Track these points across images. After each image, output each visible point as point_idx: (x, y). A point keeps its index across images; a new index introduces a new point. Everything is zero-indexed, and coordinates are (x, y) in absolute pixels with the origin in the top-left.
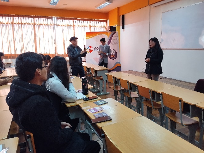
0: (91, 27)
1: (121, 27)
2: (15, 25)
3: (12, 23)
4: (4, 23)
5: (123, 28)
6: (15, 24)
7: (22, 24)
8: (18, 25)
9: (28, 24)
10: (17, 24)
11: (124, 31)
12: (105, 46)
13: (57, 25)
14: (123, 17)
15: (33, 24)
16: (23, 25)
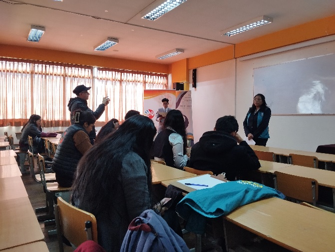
0: (145, 83)
1: (191, 85)
2: (36, 76)
3: (32, 73)
4: (19, 72)
5: (195, 86)
6: (36, 73)
7: (46, 74)
8: (40, 76)
9: (55, 75)
10: (39, 74)
11: (196, 90)
12: (167, 109)
13: (98, 79)
14: (195, 71)
15: (62, 75)
16: (47, 77)
